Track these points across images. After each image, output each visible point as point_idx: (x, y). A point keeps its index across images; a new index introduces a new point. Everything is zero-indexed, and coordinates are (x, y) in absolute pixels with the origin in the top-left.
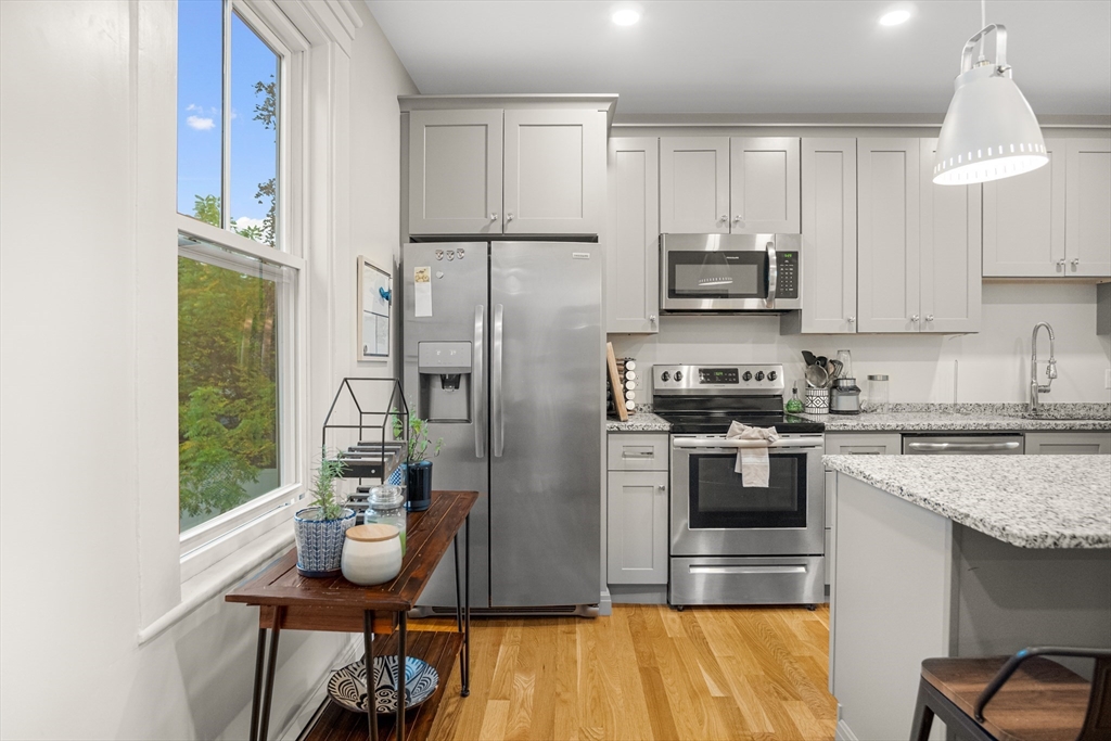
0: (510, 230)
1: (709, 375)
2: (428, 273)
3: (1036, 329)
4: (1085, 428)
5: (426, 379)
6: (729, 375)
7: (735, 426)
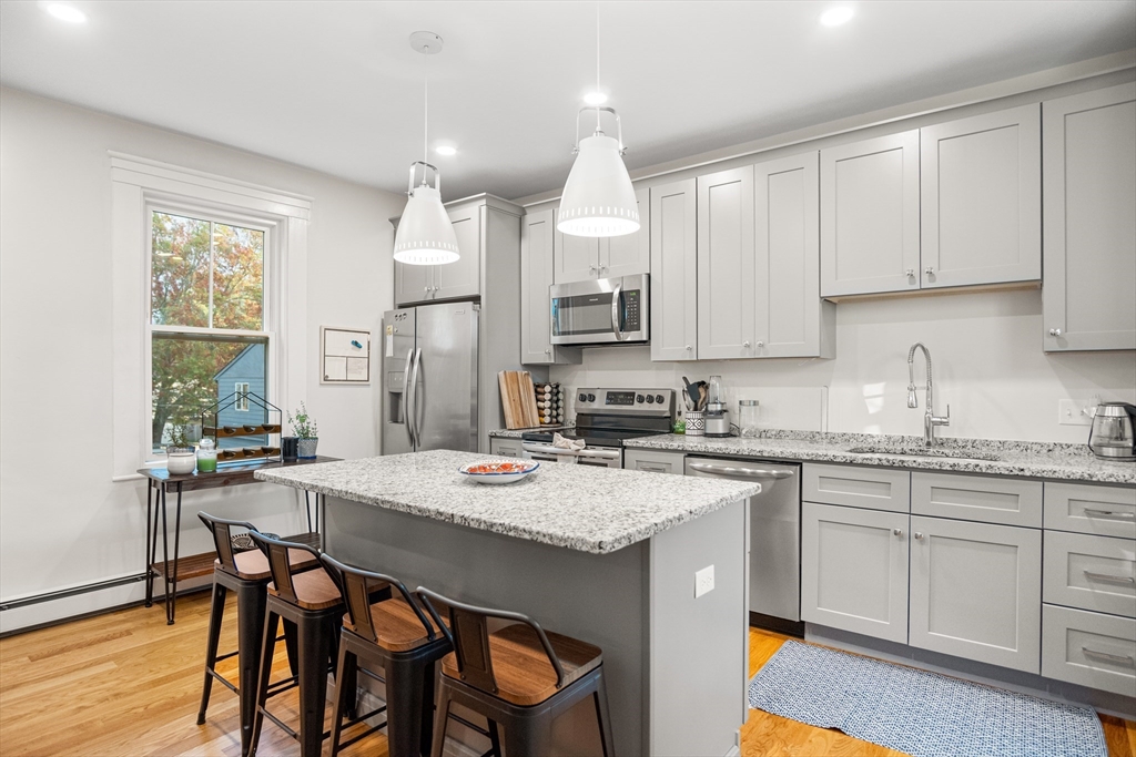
1: (613, 397)
2: (392, 330)
3: (914, 349)
4: (869, 462)
6: (628, 397)
7: (558, 437)
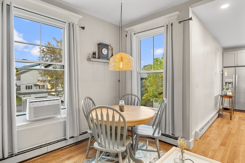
0: (238, 65)
2: (227, 71)
5: (226, 83)
